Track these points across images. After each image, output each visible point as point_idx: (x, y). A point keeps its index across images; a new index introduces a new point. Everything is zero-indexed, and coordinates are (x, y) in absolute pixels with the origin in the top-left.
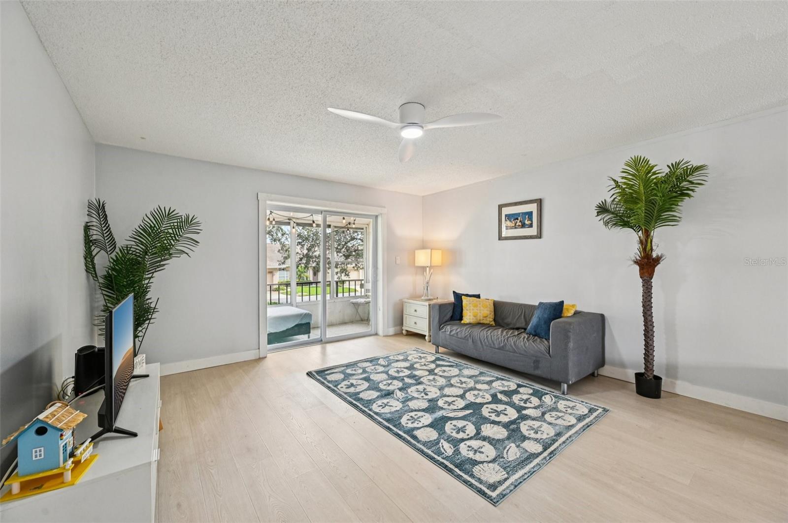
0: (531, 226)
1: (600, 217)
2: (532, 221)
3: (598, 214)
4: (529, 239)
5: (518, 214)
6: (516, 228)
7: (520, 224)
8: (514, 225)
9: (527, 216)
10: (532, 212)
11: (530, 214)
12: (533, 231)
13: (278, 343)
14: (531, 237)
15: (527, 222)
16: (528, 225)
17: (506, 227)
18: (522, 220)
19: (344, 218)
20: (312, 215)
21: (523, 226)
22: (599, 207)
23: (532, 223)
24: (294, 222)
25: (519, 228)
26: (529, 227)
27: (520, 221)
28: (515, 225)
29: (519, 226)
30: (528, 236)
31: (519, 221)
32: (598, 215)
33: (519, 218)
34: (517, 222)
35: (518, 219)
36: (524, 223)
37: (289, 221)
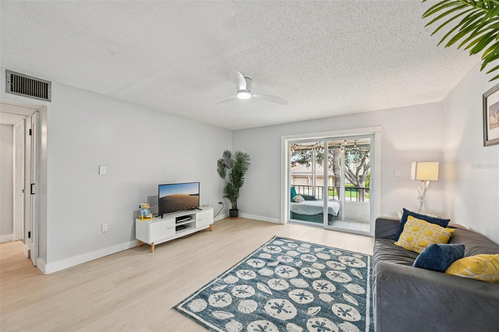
13: (297, 220)
17: (490, 125)
19: (345, 141)
20: (320, 142)
24: (343, 146)
37: (340, 145)
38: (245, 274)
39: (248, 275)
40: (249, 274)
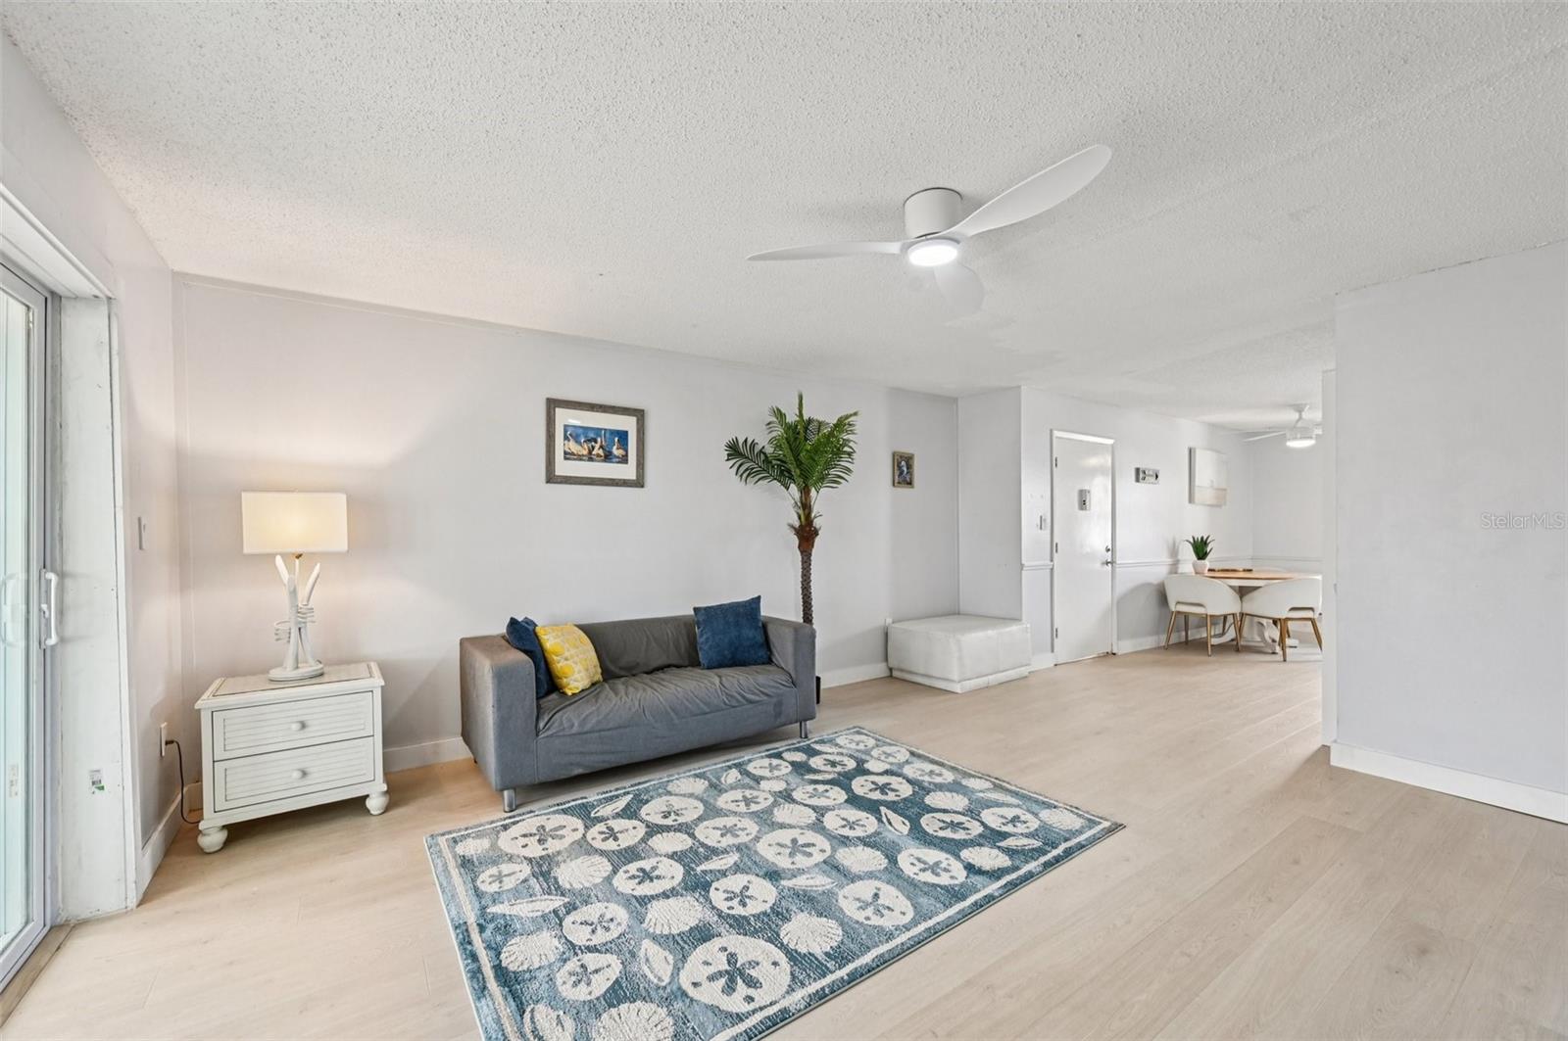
0: (624, 460)
1: (732, 462)
2: (627, 451)
3: (730, 457)
4: (621, 486)
5: (598, 431)
6: (591, 459)
7: (601, 452)
8: (585, 452)
9: (616, 439)
10: (625, 434)
11: (623, 436)
12: (629, 472)
14: (625, 483)
15: (616, 451)
16: (618, 457)
17: (565, 453)
18: (609, 446)
21: (608, 457)
22: (730, 447)
23: (627, 455)
25: (599, 461)
26: (619, 462)
27: (601, 447)
28: (590, 452)
29: (598, 455)
30: (620, 480)
31: (597, 446)
32: (728, 460)
33: (599, 440)
34: (593, 448)
35: (596, 442)
36: (611, 453)
38: (934, 868)
39: (925, 863)
40: (922, 866)
